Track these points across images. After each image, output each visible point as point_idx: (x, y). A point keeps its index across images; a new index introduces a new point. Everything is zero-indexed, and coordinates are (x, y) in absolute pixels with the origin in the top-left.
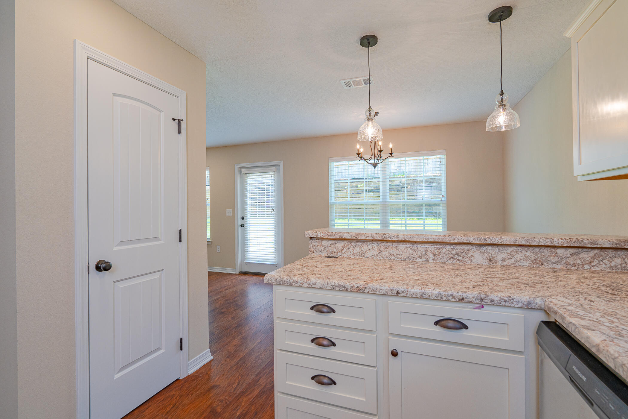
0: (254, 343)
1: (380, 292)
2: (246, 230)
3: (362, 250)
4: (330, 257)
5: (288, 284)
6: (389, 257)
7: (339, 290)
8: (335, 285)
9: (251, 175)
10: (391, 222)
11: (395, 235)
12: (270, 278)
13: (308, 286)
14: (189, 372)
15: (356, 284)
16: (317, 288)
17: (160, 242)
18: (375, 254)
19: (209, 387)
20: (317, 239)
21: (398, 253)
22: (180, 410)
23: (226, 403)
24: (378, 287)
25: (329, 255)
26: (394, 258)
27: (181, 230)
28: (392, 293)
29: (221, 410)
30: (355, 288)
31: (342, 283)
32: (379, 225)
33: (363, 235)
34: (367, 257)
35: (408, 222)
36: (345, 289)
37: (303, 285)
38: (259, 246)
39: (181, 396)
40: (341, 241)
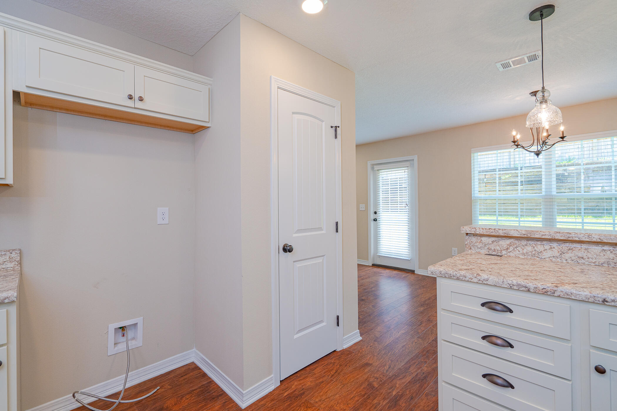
0: (398, 332)
1: (577, 297)
2: (378, 224)
3: (535, 250)
4: (492, 255)
5: (454, 278)
6: (575, 260)
7: (518, 290)
8: (513, 284)
9: (383, 171)
10: (558, 220)
11: (586, 235)
12: (434, 270)
13: (478, 281)
14: (344, 347)
15: (540, 286)
16: (490, 285)
17: (322, 231)
18: (555, 256)
19: (363, 363)
20: (475, 235)
21: (590, 255)
22: (342, 377)
23: (382, 381)
24: (574, 292)
25: (491, 253)
26: (583, 261)
27: (337, 222)
28: (596, 301)
29: (377, 386)
30: (541, 289)
31: (522, 282)
32: (541, 223)
33: (537, 233)
34: (543, 257)
35: (585, 221)
36: (527, 289)
37: (472, 281)
38: (391, 240)
39: (341, 365)
40: (506, 239)
